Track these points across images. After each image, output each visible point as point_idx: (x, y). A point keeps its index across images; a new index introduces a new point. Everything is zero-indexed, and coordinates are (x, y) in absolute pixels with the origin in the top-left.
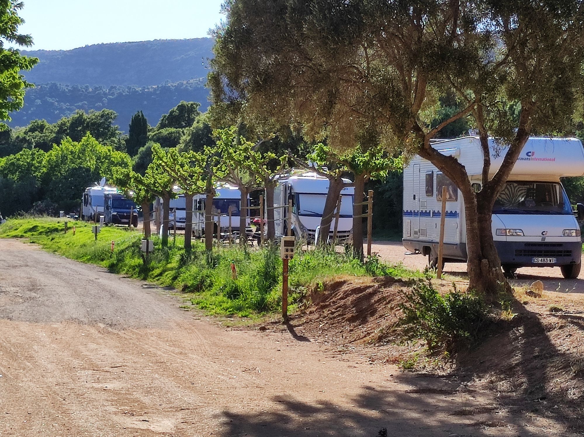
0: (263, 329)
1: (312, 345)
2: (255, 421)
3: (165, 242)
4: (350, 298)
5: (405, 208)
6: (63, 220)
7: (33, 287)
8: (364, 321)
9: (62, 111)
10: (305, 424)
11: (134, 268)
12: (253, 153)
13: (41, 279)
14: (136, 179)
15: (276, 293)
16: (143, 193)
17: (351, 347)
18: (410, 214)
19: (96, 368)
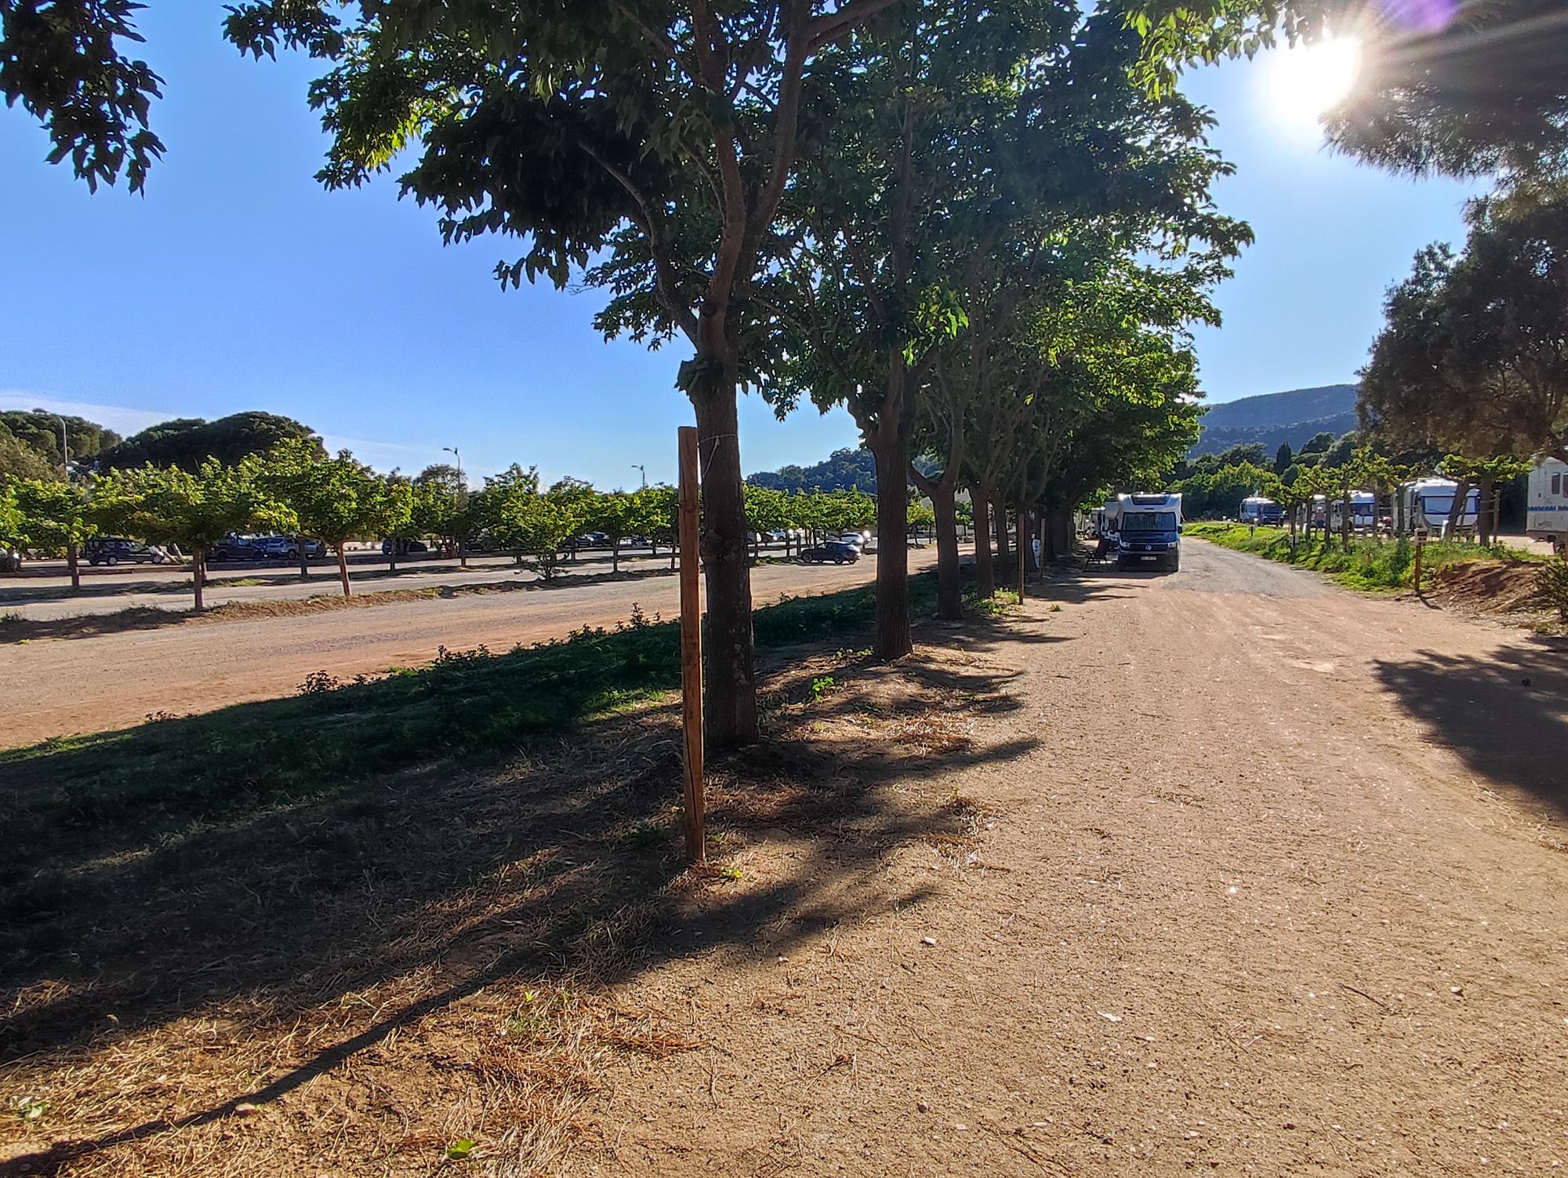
0: (1398, 600)
1: (1447, 611)
2: (1404, 667)
3: (1308, 536)
4: (1479, 577)
5: (1529, 505)
6: (1225, 523)
7: (1207, 569)
8: (1494, 595)
9: (1224, 447)
10: (1449, 671)
11: (1283, 555)
12: (1386, 466)
13: (1213, 563)
14: (1285, 490)
15: (1409, 572)
16: (1290, 501)
17: (1482, 615)
18: (1532, 509)
19: (1263, 625)
